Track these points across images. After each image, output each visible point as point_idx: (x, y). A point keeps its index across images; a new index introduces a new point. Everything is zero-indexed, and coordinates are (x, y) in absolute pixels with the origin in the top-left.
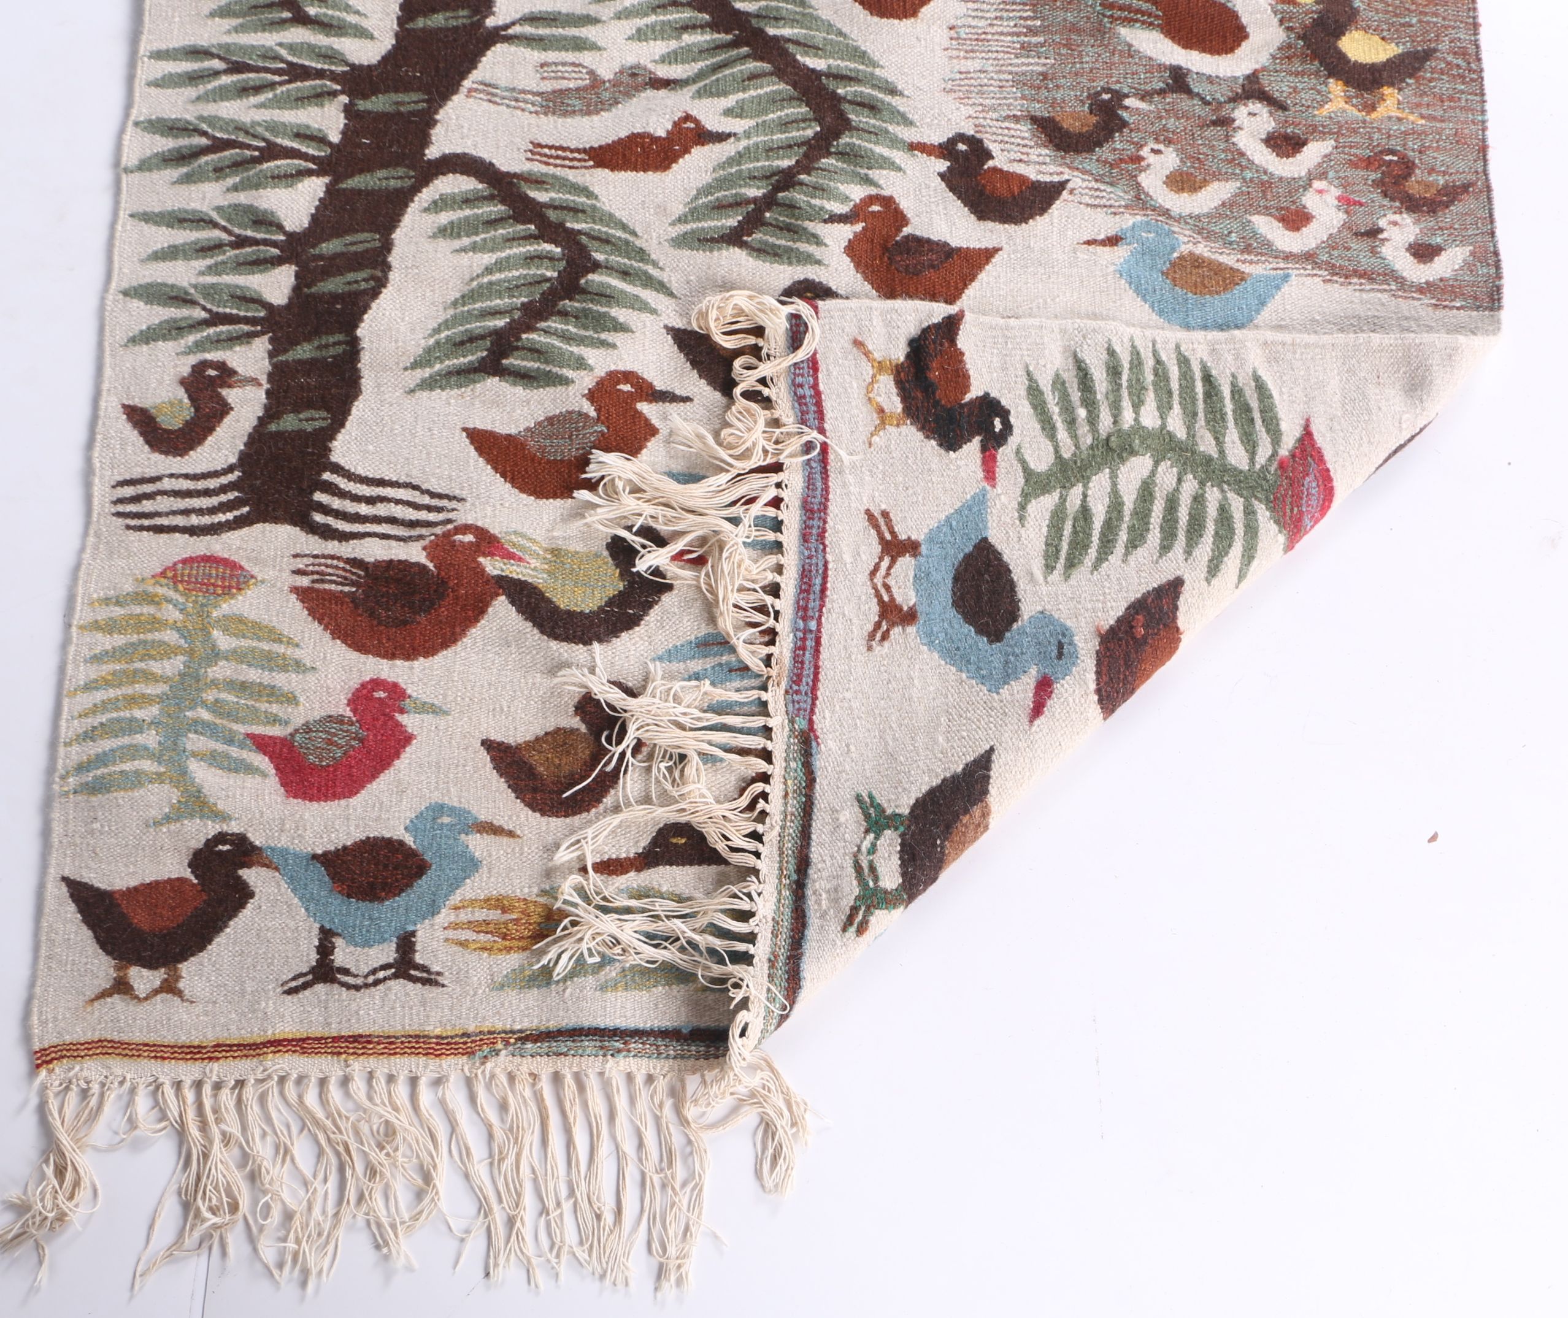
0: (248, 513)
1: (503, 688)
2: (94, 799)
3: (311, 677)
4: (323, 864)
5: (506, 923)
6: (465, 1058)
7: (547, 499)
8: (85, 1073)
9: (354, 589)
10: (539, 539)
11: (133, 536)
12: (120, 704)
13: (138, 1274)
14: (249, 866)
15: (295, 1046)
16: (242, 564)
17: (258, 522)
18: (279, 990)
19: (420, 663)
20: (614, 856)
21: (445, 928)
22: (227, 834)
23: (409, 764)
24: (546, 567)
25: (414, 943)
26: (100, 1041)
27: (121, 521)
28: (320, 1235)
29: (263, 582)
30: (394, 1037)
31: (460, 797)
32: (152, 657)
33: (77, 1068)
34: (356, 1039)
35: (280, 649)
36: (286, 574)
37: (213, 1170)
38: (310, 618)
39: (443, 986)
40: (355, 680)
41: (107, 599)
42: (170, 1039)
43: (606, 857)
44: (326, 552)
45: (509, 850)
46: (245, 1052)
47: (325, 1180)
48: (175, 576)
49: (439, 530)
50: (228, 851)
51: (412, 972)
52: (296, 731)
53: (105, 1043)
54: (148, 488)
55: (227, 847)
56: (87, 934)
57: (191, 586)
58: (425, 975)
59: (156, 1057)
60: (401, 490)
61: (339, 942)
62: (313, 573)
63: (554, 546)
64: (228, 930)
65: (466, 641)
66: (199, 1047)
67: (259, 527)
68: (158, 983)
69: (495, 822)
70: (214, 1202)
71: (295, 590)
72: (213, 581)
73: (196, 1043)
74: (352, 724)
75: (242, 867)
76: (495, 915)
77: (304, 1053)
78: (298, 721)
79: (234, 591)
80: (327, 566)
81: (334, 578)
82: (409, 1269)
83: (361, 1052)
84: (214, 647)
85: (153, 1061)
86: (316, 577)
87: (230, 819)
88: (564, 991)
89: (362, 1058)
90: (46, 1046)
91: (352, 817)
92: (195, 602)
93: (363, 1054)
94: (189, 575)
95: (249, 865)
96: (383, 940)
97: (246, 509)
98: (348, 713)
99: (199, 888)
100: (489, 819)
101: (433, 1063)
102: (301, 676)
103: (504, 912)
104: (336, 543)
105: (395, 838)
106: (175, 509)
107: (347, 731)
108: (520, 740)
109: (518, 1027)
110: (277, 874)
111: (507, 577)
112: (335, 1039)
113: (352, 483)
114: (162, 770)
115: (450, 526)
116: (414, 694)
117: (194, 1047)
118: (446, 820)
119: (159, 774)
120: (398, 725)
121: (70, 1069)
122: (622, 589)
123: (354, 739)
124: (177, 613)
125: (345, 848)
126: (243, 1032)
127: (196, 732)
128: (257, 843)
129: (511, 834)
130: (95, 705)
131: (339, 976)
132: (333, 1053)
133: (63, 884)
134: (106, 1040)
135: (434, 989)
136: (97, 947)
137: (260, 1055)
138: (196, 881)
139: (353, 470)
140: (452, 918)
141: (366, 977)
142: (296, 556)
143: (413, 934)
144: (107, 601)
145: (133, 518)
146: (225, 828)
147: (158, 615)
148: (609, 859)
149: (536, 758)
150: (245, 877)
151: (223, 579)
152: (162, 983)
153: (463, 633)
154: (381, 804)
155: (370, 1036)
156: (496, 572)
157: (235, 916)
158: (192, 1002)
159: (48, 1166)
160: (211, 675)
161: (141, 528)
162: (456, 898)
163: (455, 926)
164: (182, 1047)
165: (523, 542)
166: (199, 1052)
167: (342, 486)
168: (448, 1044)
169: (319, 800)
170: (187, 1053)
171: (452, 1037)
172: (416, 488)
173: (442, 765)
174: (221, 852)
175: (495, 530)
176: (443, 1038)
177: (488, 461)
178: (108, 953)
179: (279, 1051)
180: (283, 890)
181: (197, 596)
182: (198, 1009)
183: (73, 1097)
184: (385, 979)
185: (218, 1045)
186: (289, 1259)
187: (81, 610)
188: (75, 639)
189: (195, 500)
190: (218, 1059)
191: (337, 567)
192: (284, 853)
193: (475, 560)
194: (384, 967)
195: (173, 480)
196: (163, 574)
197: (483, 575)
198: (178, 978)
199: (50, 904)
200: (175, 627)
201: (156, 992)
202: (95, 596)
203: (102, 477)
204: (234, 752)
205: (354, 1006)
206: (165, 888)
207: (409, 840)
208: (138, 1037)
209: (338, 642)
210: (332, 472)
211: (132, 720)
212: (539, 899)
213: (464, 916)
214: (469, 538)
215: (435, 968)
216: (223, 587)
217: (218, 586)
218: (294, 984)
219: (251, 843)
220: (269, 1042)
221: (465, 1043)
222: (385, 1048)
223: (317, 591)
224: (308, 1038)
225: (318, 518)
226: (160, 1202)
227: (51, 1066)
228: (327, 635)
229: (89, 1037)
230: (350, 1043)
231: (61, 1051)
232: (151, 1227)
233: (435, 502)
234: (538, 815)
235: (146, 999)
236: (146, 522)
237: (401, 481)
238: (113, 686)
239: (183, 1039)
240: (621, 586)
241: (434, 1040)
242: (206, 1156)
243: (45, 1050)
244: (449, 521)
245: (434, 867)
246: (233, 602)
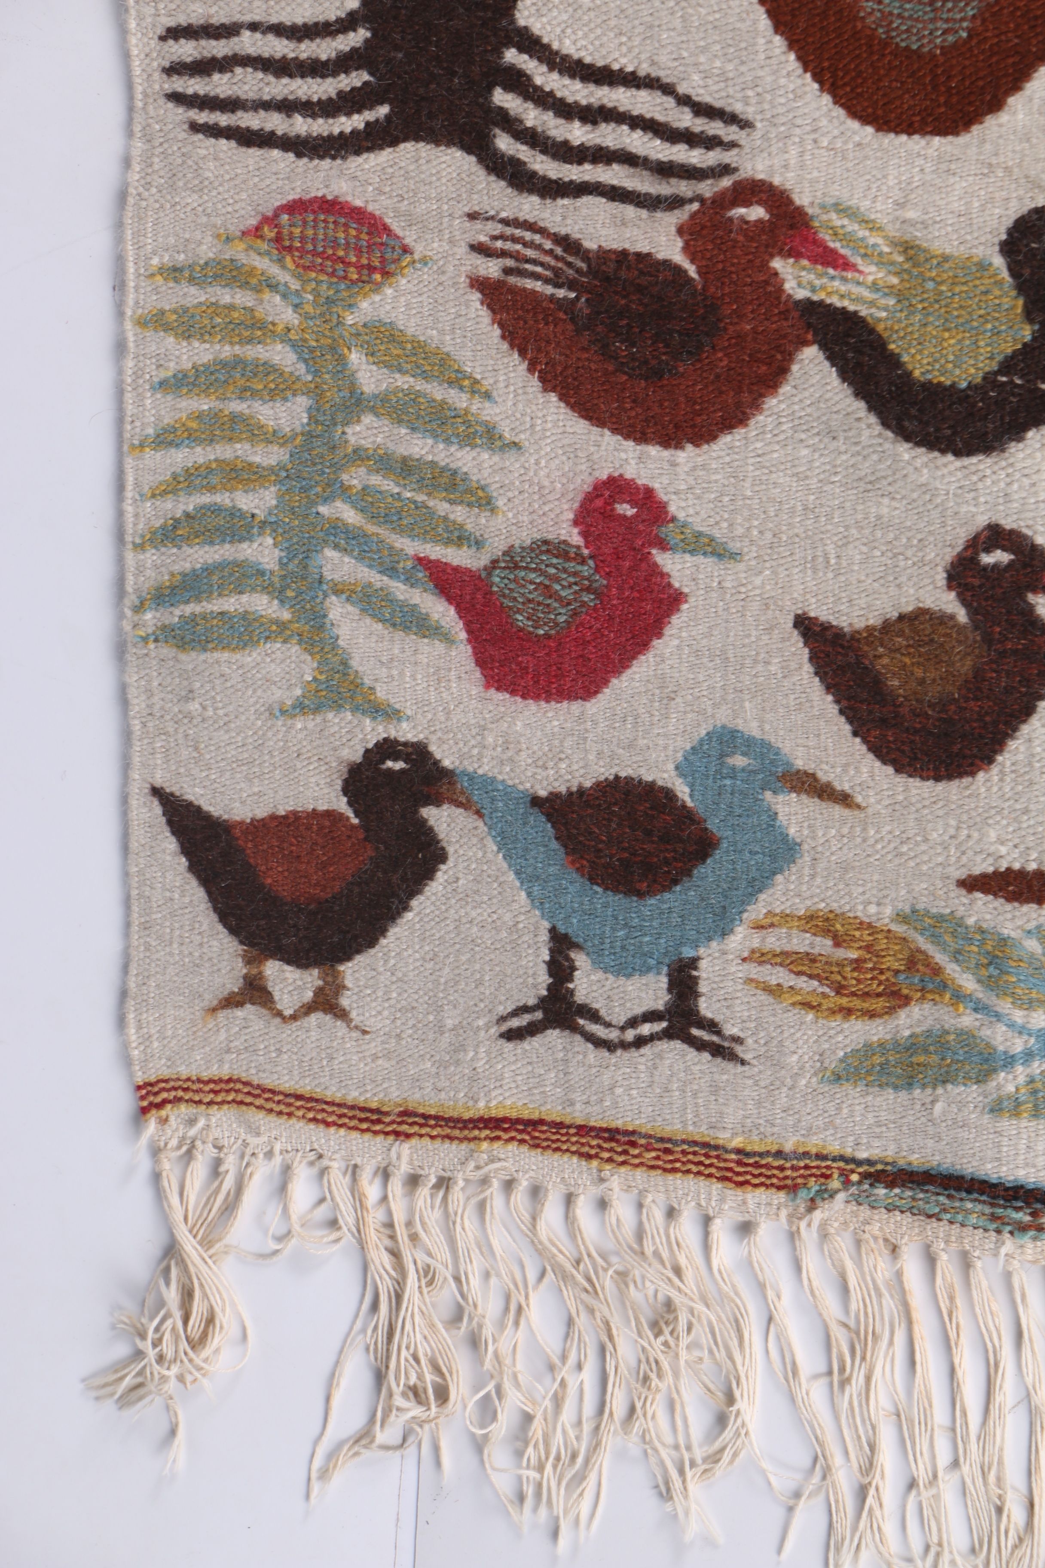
0: (388, 117)
1: (829, 517)
2: (183, 657)
3: (511, 461)
4: (549, 817)
5: (840, 964)
6: (782, 1196)
7: (897, 133)
8: (215, 1133)
9: (573, 295)
10: (882, 219)
11: (206, 145)
12: (214, 480)
13: (314, 1475)
14: (438, 803)
15: (520, 1132)
16: (388, 221)
17: (405, 140)
18: (494, 1031)
19: (687, 455)
20: (1017, 866)
21: (744, 960)
22: (396, 742)
23: (678, 647)
24: (895, 280)
25: (695, 980)
26: (230, 1080)
27: (181, 114)
28: (574, 1456)
29: (424, 261)
30: (669, 1140)
31: (762, 721)
32: (255, 394)
33: (201, 1123)
34: (611, 1134)
35: (459, 399)
36: (462, 250)
37: (408, 1326)
38: (505, 346)
39: (743, 1062)
40: (585, 476)
41: (175, 269)
42: (333, 1092)
43: (1003, 866)
44: (522, 216)
45: (845, 831)
46: (448, 1131)
47: (579, 1367)
48: (278, 239)
49: (707, 188)
50: (402, 771)
51: (695, 1032)
52: (495, 562)
53: (239, 1086)
54: (219, 48)
55: (399, 765)
56: (196, 894)
57: (308, 260)
58: (715, 1038)
59: (314, 1120)
60: (643, 95)
61: (580, 959)
62: (503, 254)
63: (907, 237)
64: (409, 916)
65: (759, 420)
66: (377, 1111)
67: (408, 148)
68: (309, 995)
69: (820, 775)
70: (413, 1379)
71: (479, 284)
72: (341, 253)
73: (374, 1105)
74: (583, 562)
75: (426, 804)
76: (823, 946)
77: (537, 1146)
78: (496, 546)
79: (377, 277)
80: (525, 244)
81: (539, 269)
82: (709, 1541)
83: (621, 1159)
84: (353, 387)
85: (312, 1126)
86: (510, 263)
87: (399, 720)
88: (933, 1102)
89: (623, 1169)
90: (153, 1079)
91: (590, 736)
92: (316, 293)
93: (624, 1163)
94: (303, 239)
95: (437, 801)
96: (645, 970)
97: (384, 110)
98: (576, 539)
99: (361, 835)
100: (810, 767)
101: (734, 1195)
102: (496, 458)
103: (837, 945)
104: (535, 199)
105: (660, 783)
106: (266, 97)
107: (575, 574)
108: (860, 624)
109: (862, 1155)
110: (480, 823)
111: (821, 303)
112: (583, 1130)
113: (555, 76)
114: (286, 615)
115: (726, 182)
116: (681, 515)
117: (372, 1111)
118: (739, 761)
119: (282, 626)
120: (656, 572)
121: (192, 1122)
122: (1028, 338)
123: (588, 590)
124: (290, 310)
125: (581, 792)
126: (443, 1095)
127: (336, 547)
128: (447, 763)
129: (844, 799)
130: (175, 476)
131: (581, 1022)
132: (581, 1155)
133: (156, 802)
134: (239, 1080)
135: (729, 1066)
136: (214, 917)
137: (470, 1140)
138: (355, 821)
139: (555, 46)
140: (756, 943)
141: (623, 1029)
142: (473, 216)
143: (693, 963)
144: (173, 273)
145: (201, 108)
146: (393, 734)
147: (260, 313)
148: (1008, 869)
149: (886, 661)
150: (432, 822)
151: (359, 250)
152: (316, 994)
153: (756, 405)
154: (637, 717)
155: (633, 1132)
156: (801, 294)
157: (419, 892)
158: (365, 1032)
159: (168, 1283)
160: (352, 440)
161: (214, 131)
162: (757, 910)
163: (759, 957)
164: (352, 1107)
165: (853, 227)
166: (379, 1121)
167: (538, 81)
168: (756, 1165)
169: (537, 697)
170: (361, 1120)
171: (761, 1155)
172: (668, 89)
173: (730, 655)
174: (389, 770)
175: (802, 199)
176: (748, 1155)
177: (793, 44)
178: (233, 931)
179: (498, 1138)
180: (490, 856)
181: (319, 282)
182: (373, 1046)
183: (199, 1170)
184: (652, 1038)
185: (406, 1113)
186: (530, 1491)
187: (137, 288)
188: (131, 345)
189: (299, 81)
190: (408, 1136)
191: (539, 247)
192: (488, 783)
193: (764, 266)
194: (651, 1016)
195: (258, 35)
196: (256, 232)
197: (778, 298)
198: (340, 988)
199: (138, 836)
200: (285, 336)
201: (309, 1009)
202: (155, 261)
203: (140, 18)
204: (400, 590)
205: (606, 1078)
206: (309, 828)
207: (683, 791)
208: (287, 1082)
209: (553, 397)
210: (521, 50)
211: (234, 513)
212: (893, 927)
213: (774, 941)
214: (757, 213)
215: (730, 1030)
216: (360, 267)
217: (349, 264)
218: (515, 1023)
219: (436, 763)
220: (481, 1119)
221: (782, 1169)
222: (658, 1158)
223: (514, 291)
224: (542, 1122)
225: (504, 143)
226: (337, 1363)
227: (163, 1113)
228: (535, 382)
229: (214, 1071)
230: (606, 1140)
231: (175, 1089)
232: (328, 1399)
233: (700, 125)
234: (890, 770)
235: (294, 1017)
236: (223, 119)
237: (642, 73)
238: (198, 441)
239: (354, 1095)
240: (1027, 333)
241: (733, 1156)
242: (399, 1297)
243: (151, 1085)
244: (726, 170)
245: (724, 845)
246: (377, 298)
